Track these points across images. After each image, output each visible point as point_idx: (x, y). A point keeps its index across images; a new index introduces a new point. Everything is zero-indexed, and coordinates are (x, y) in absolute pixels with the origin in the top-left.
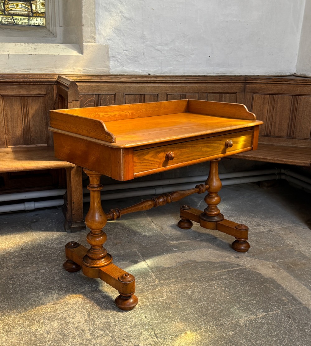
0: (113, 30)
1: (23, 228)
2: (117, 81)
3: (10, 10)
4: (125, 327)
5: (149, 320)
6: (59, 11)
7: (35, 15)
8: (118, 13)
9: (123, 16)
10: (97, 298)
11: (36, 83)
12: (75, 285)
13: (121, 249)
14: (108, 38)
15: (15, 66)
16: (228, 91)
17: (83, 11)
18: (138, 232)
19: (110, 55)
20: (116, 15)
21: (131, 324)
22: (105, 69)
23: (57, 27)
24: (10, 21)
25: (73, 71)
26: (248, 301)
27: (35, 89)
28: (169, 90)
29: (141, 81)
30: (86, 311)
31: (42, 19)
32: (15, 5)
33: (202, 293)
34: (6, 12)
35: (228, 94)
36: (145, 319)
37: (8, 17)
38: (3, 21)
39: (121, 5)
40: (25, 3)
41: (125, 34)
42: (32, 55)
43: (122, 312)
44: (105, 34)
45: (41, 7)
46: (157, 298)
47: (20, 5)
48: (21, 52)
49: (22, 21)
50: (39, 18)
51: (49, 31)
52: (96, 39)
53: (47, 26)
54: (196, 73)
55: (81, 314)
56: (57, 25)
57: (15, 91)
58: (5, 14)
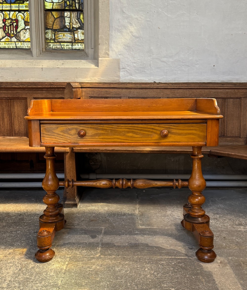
0: (124, 47)
2: (123, 87)
3: (59, 39)
5: (62, 284)
6: (91, 37)
7: (77, 41)
8: (128, 33)
9: (132, 35)
12: (31, 246)
13: (92, 225)
14: (119, 53)
15: (46, 77)
16: (232, 96)
17: (100, 33)
19: (121, 67)
20: (127, 35)
21: (45, 283)
22: (117, 78)
23: (89, 49)
24: (58, 46)
25: (90, 80)
28: (170, 95)
29: (145, 87)
31: (82, 44)
32: (62, 35)
34: (56, 40)
35: (231, 99)
37: (57, 44)
38: (53, 47)
39: (131, 26)
40: (70, 33)
41: (134, 50)
42: (59, 68)
44: (117, 51)
45: (82, 35)
46: (85, 268)
47: (66, 34)
48: (51, 66)
49: (67, 47)
50: (80, 44)
51: (86, 53)
52: (109, 55)
53: (85, 50)
54: (200, 81)
55: (15, 267)
56: (89, 47)
58: (55, 42)
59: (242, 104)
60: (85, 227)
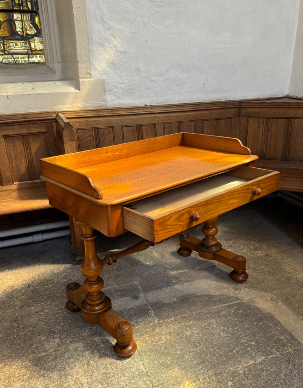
0: (108, 64)
1: (32, 261)
2: (114, 114)
3: (10, 50)
4: (123, 378)
5: (147, 370)
6: (56, 48)
7: (34, 53)
8: (112, 48)
9: (117, 50)
10: (97, 343)
11: (36, 122)
12: (76, 327)
13: (123, 282)
14: (103, 72)
15: (14, 107)
16: (224, 117)
17: (77, 48)
18: (140, 262)
19: (107, 90)
20: (110, 50)
21: (129, 374)
22: (103, 103)
23: (55, 63)
24: (11, 60)
25: (72, 108)
26: (247, 343)
27: (35, 127)
28: (165, 120)
29: (138, 113)
30: (85, 359)
31: (41, 56)
32: (14, 44)
33: (200, 335)
34: (6, 51)
35: (223, 120)
36: (143, 369)
37: (8, 56)
38: (4, 61)
39: (115, 39)
40: (24, 42)
41: (120, 68)
42: (30, 94)
43: (121, 360)
44: (100, 69)
45: (40, 44)
46: (156, 342)
47: (18, 43)
48: (19, 93)
49: (22, 60)
50: (38, 56)
51: (49, 67)
52: (92, 74)
53: (46, 63)
54: (192, 101)
55: (80, 363)
56: (55, 61)
57: (16, 131)
58: (5, 54)
59: (233, 124)
60: (117, 286)
